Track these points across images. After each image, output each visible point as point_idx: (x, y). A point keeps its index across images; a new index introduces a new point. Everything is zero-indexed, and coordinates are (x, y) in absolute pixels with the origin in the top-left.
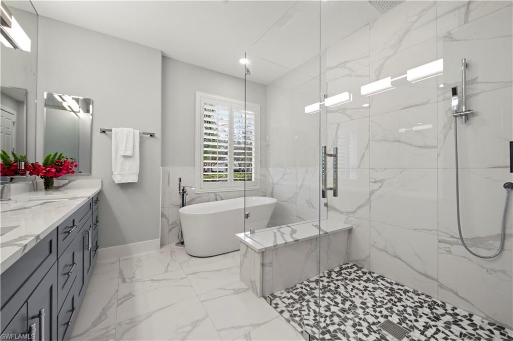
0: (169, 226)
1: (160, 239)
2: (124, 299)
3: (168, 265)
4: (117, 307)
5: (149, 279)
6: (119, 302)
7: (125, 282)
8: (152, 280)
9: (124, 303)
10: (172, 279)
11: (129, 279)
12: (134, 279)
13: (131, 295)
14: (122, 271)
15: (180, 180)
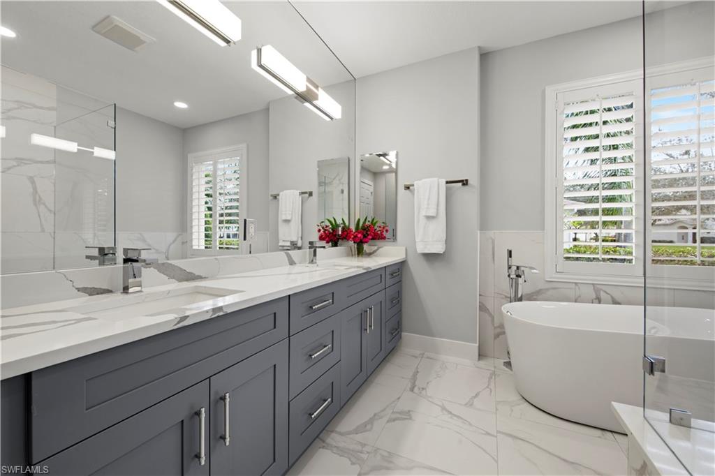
0: (495, 328)
1: (477, 345)
2: (398, 416)
3: (477, 395)
4: (388, 422)
5: (440, 403)
6: (394, 416)
7: (413, 391)
8: (444, 408)
9: (397, 422)
10: (470, 424)
11: (419, 389)
12: (424, 392)
13: (407, 415)
14: (418, 372)
15: (510, 253)
